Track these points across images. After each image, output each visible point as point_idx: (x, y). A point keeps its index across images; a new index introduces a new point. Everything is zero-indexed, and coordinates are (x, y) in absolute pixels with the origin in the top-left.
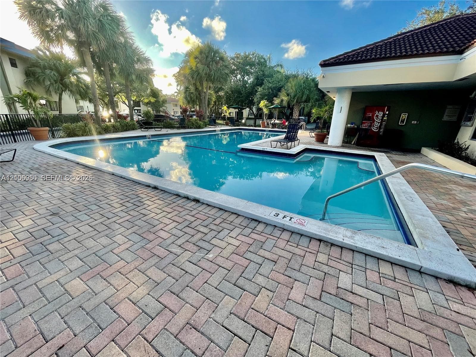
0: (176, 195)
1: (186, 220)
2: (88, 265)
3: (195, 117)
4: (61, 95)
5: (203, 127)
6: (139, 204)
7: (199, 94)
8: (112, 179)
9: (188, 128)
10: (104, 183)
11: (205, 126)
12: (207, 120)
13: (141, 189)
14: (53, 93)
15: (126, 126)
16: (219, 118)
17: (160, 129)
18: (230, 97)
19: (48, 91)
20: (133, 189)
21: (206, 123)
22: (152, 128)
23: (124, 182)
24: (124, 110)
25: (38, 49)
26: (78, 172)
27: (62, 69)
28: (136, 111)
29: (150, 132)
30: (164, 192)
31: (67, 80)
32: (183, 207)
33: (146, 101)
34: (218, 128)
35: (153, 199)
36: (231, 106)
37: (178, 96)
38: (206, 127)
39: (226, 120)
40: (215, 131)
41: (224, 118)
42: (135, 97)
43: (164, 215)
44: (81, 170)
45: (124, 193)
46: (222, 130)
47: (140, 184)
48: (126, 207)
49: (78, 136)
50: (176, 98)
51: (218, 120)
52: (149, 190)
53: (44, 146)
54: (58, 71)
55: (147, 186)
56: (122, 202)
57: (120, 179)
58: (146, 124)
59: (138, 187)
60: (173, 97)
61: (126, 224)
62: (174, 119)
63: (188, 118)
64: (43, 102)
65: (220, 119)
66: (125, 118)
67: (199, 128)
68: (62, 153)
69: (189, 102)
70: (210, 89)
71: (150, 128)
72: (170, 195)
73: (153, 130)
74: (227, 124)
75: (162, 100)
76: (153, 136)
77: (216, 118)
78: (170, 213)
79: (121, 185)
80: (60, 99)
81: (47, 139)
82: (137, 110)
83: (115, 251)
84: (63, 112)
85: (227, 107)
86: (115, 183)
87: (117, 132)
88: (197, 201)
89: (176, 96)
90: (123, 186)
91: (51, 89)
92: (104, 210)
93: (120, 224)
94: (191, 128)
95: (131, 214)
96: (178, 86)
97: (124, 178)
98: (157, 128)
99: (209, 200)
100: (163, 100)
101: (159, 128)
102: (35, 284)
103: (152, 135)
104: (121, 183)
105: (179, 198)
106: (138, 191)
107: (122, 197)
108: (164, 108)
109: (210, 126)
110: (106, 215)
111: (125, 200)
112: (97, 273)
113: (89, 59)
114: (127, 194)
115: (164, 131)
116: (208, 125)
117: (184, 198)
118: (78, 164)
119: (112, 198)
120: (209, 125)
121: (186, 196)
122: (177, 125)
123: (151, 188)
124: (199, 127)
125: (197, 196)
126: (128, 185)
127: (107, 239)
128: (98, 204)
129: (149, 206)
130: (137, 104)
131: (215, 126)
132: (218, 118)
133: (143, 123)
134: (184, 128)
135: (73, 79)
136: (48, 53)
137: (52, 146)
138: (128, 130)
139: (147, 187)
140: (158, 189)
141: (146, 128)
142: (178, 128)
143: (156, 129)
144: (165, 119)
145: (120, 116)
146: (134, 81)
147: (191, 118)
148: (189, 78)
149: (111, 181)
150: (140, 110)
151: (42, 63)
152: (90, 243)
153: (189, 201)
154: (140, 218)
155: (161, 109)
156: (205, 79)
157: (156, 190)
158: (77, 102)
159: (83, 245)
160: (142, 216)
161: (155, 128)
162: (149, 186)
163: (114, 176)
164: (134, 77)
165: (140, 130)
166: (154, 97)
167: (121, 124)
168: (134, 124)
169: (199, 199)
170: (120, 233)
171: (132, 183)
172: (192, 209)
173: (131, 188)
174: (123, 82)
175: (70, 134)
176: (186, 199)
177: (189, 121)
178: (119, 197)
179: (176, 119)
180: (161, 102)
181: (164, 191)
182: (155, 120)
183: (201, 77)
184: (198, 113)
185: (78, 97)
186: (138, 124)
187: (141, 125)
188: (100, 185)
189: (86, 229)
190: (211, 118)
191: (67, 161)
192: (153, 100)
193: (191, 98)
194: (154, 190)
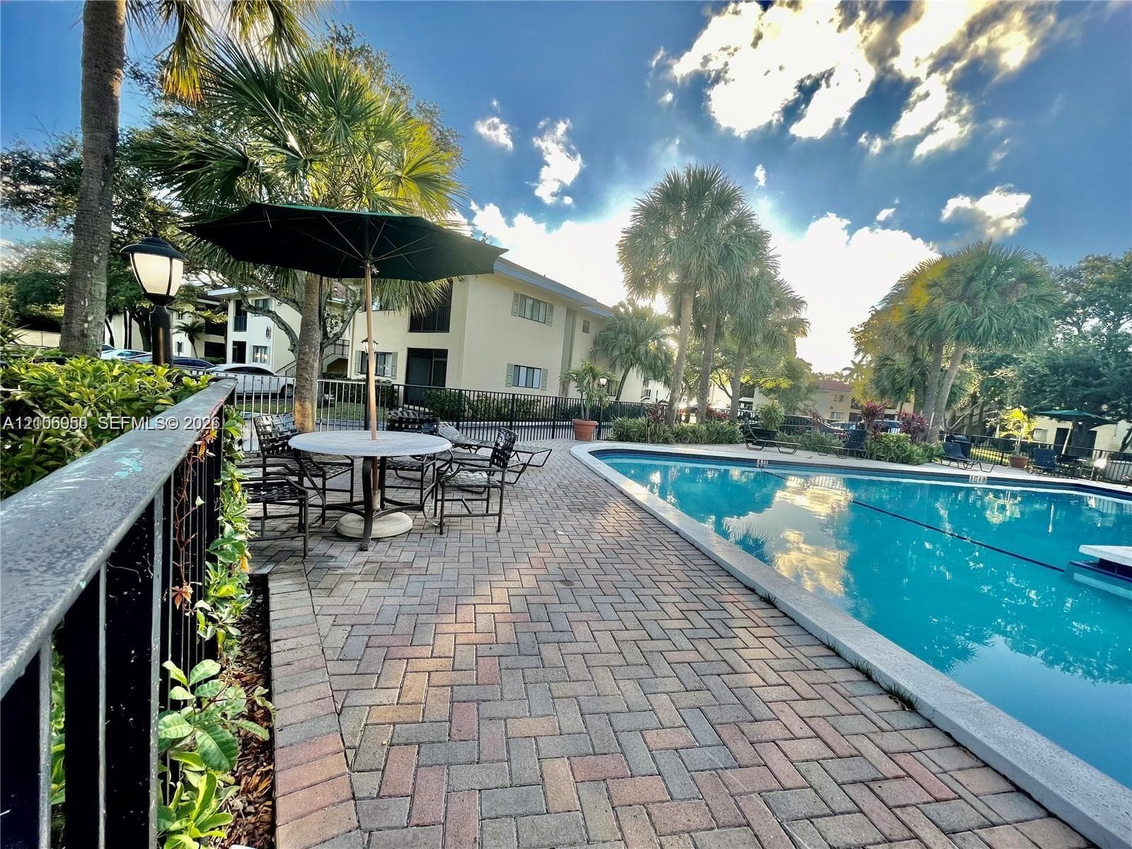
0: (829, 648)
1: (862, 755)
2: (591, 739)
3: (895, 432)
4: (627, 371)
5: (921, 461)
6: (722, 631)
7: (923, 374)
8: (673, 544)
9: (871, 458)
10: (657, 548)
11: (927, 460)
12: (937, 444)
13: (731, 591)
14: (618, 368)
15: (718, 434)
16: (982, 441)
17: (791, 451)
18: (1043, 385)
19: (612, 366)
20: (713, 584)
21: (932, 449)
22: (774, 445)
23: (696, 557)
24: (720, 400)
25: (621, 304)
26: (617, 509)
27: (641, 331)
28: (742, 405)
29: (766, 453)
30: (792, 623)
31: (642, 349)
32: (852, 700)
33: (770, 385)
34: (977, 473)
35: (758, 632)
36: (1041, 409)
37: (852, 378)
38: (930, 462)
39: (1017, 450)
40: (965, 478)
41: (1006, 445)
42: (747, 378)
43: (785, 698)
44: (623, 506)
45: (692, 585)
46: (991, 480)
47: (732, 576)
48: (691, 626)
49: (631, 441)
50: (846, 381)
51: (978, 447)
52: (749, 601)
53: (582, 450)
54: (635, 335)
55: (746, 587)
56: (684, 606)
57: (688, 548)
58: (760, 435)
59: (724, 581)
60: (838, 380)
61: (685, 671)
62: (832, 431)
63: (875, 433)
64: (603, 381)
65: (987, 443)
66: (720, 417)
67: (907, 463)
68: (602, 467)
69: (883, 393)
70: (963, 362)
71: (768, 445)
72: (809, 639)
73: (776, 449)
74: (1017, 464)
75: (807, 385)
76: (772, 463)
77: (973, 440)
78: (804, 699)
79: (689, 563)
80: (624, 378)
81: (589, 440)
82: (746, 403)
83: (648, 735)
84: (622, 399)
85: (1025, 413)
86: (677, 553)
87: (697, 443)
88: (907, 703)
89: (847, 377)
90: (692, 566)
91: (617, 363)
92: (646, 613)
93: (672, 665)
94: (879, 458)
95: (699, 649)
96: (857, 353)
97: (698, 549)
98: (784, 446)
99: (961, 722)
100: (809, 386)
101: (789, 447)
102: (505, 720)
103: (770, 462)
104: (689, 557)
105: (835, 662)
106: (724, 592)
107: (686, 594)
108: (807, 402)
109: (945, 462)
110: (648, 625)
111: (692, 606)
112: (603, 776)
113: (688, 312)
114: (697, 592)
115: (802, 456)
116: (938, 456)
117: (853, 667)
118: (621, 492)
119: (667, 589)
120: (942, 458)
121: (865, 666)
122: (840, 445)
123: (755, 598)
124: (907, 460)
125: (909, 686)
126: (703, 568)
127: (638, 690)
128: (638, 593)
129: (747, 648)
130: (748, 390)
131: (966, 462)
132: (979, 443)
133: (755, 431)
134: (860, 455)
135: (652, 346)
136: (630, 309)
137: (594, 453)
138: (719, 443)
139: (746, 591)
140: (776, 607)
141: (759, 443)
142: (839, 453)
143: (781, 449)
144: (810, 429)
145: (710, 413)
146: (756, 346)
147: (883, 433)
148: (900, 335)
149: (671, 548)
150: (752, 403)
151: (619, 323)
152: (605, 681)
153: (870, 688)
154: (720, 672)
155: (800, 405)
156: (954, 335)
157: (770, 606)
158: (646, 382)
159: (593, 680)
160: (725, 668)
161: (779, 446)
162: (753, 590)
163: (677, 536)
164: (759, 338)
165: (744, 445)
166: (789, 378)
167: (708, 429)
168: (734, 432)
169: (911, 698)
170: (668, 689)
171: (712, 567)
172: (884, 726)
173: (708, 579)
174: (735, 348)
175: (621, 437)
176: (862, 677)
177: (877, 440)
178: (680, 591)
179: (838, 431)
180: (804, 390)
181: (793, 620)
182: (782, 429)
183: (940, 331)
184: (909, 423)
185: (651, 374)
186: (742, 432)
187: (750, 436)
188: (649, 548)
189: (605, 640)
190: (955, 439)
191: (607, 483)
192: (785, 384)
193: (893, 382)
194: (763, 605)
